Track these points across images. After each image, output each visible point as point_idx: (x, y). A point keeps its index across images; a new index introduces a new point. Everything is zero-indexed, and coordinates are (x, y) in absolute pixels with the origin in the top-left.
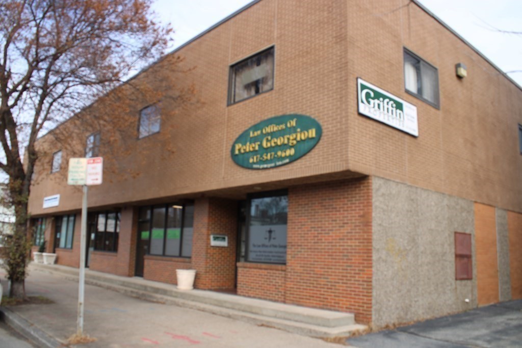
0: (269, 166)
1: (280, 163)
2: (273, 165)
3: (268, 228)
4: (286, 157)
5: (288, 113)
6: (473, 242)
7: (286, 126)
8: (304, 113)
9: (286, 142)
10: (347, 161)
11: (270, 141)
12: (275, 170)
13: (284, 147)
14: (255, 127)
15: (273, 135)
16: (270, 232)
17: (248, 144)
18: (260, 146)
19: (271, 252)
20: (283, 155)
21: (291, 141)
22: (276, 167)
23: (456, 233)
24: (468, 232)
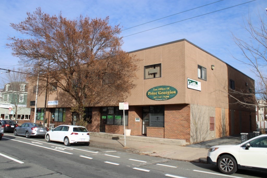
0: (161, 100)
1: (164, 99)
2: (162, 100)
3: (157, 116)
4: (166, 98)
5: (166, 85)
6: (215, 119)
7: (166, 89)
8: (172, 86)
9: (166, 93)
10: (185, 101)
11: (161, 93)
12: (162, 101)
13: (166, 95)
14: (155, 88)
15: (162, 91)
16: (158, 118)
17: (153, 92)
18: (158, 94)
19: (158, 124)
20: (165, 97)
21: (168, 94)
22: (163, 100)
23: (210, 117)
24: (213, 117)
